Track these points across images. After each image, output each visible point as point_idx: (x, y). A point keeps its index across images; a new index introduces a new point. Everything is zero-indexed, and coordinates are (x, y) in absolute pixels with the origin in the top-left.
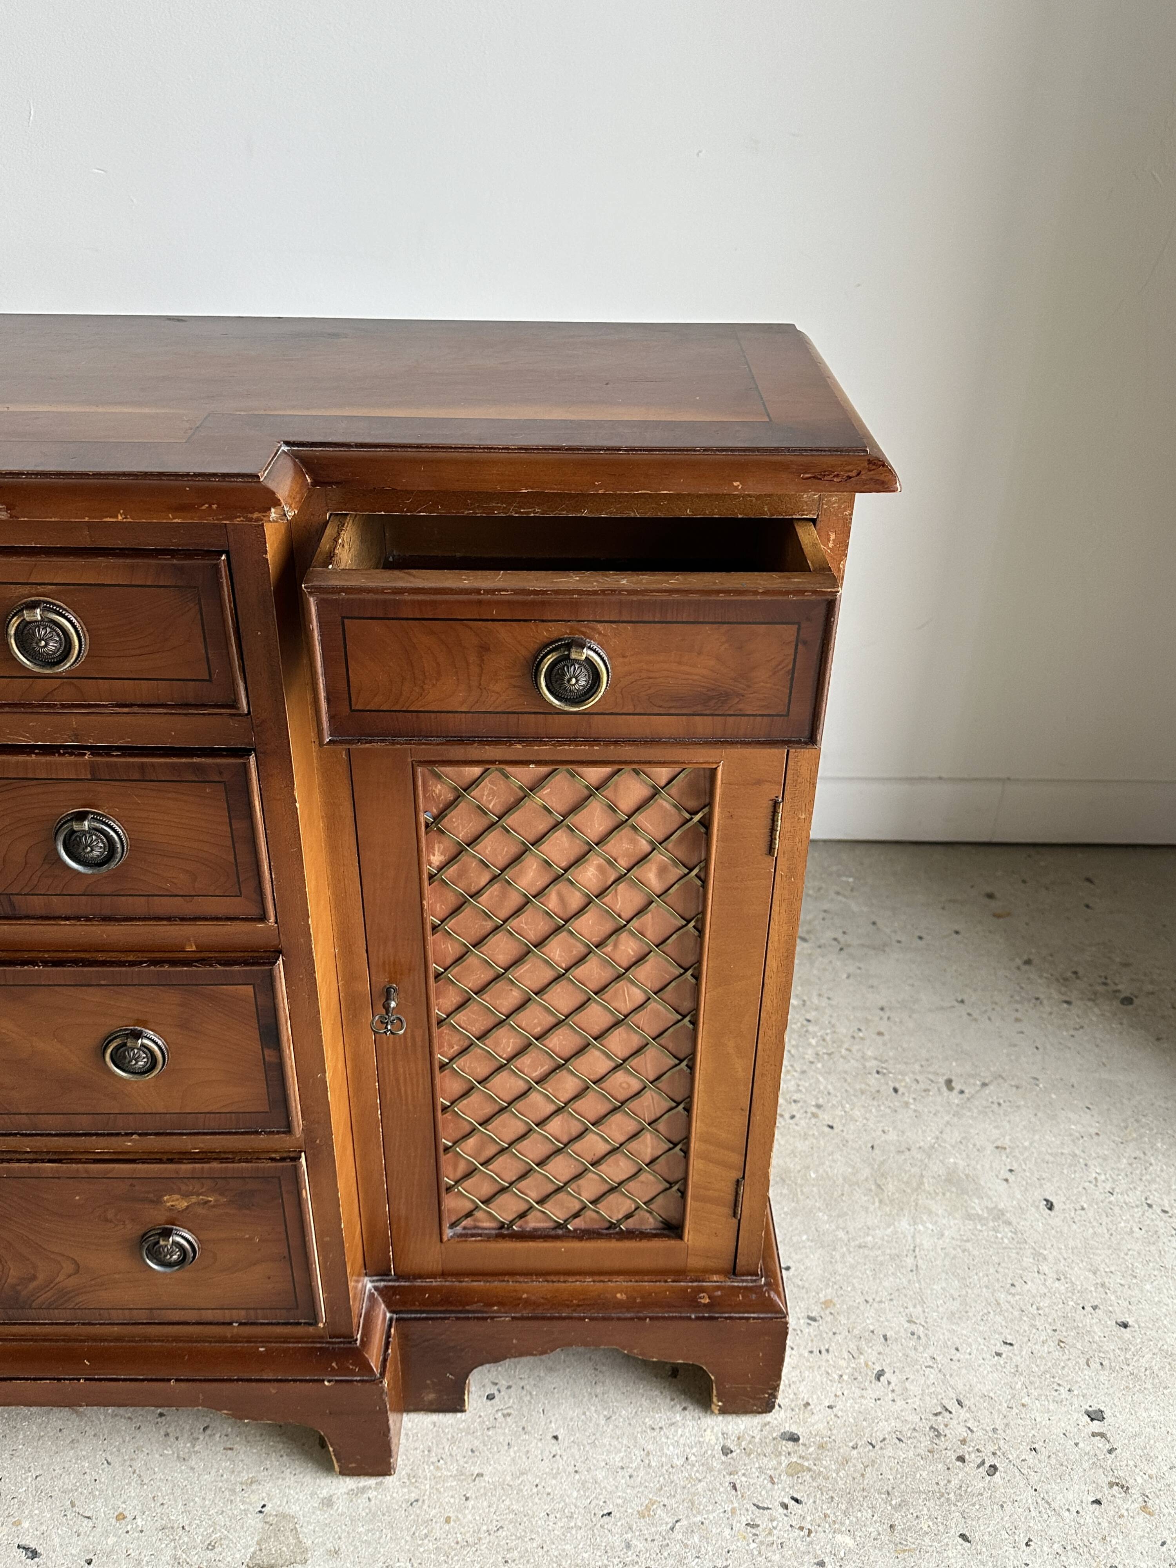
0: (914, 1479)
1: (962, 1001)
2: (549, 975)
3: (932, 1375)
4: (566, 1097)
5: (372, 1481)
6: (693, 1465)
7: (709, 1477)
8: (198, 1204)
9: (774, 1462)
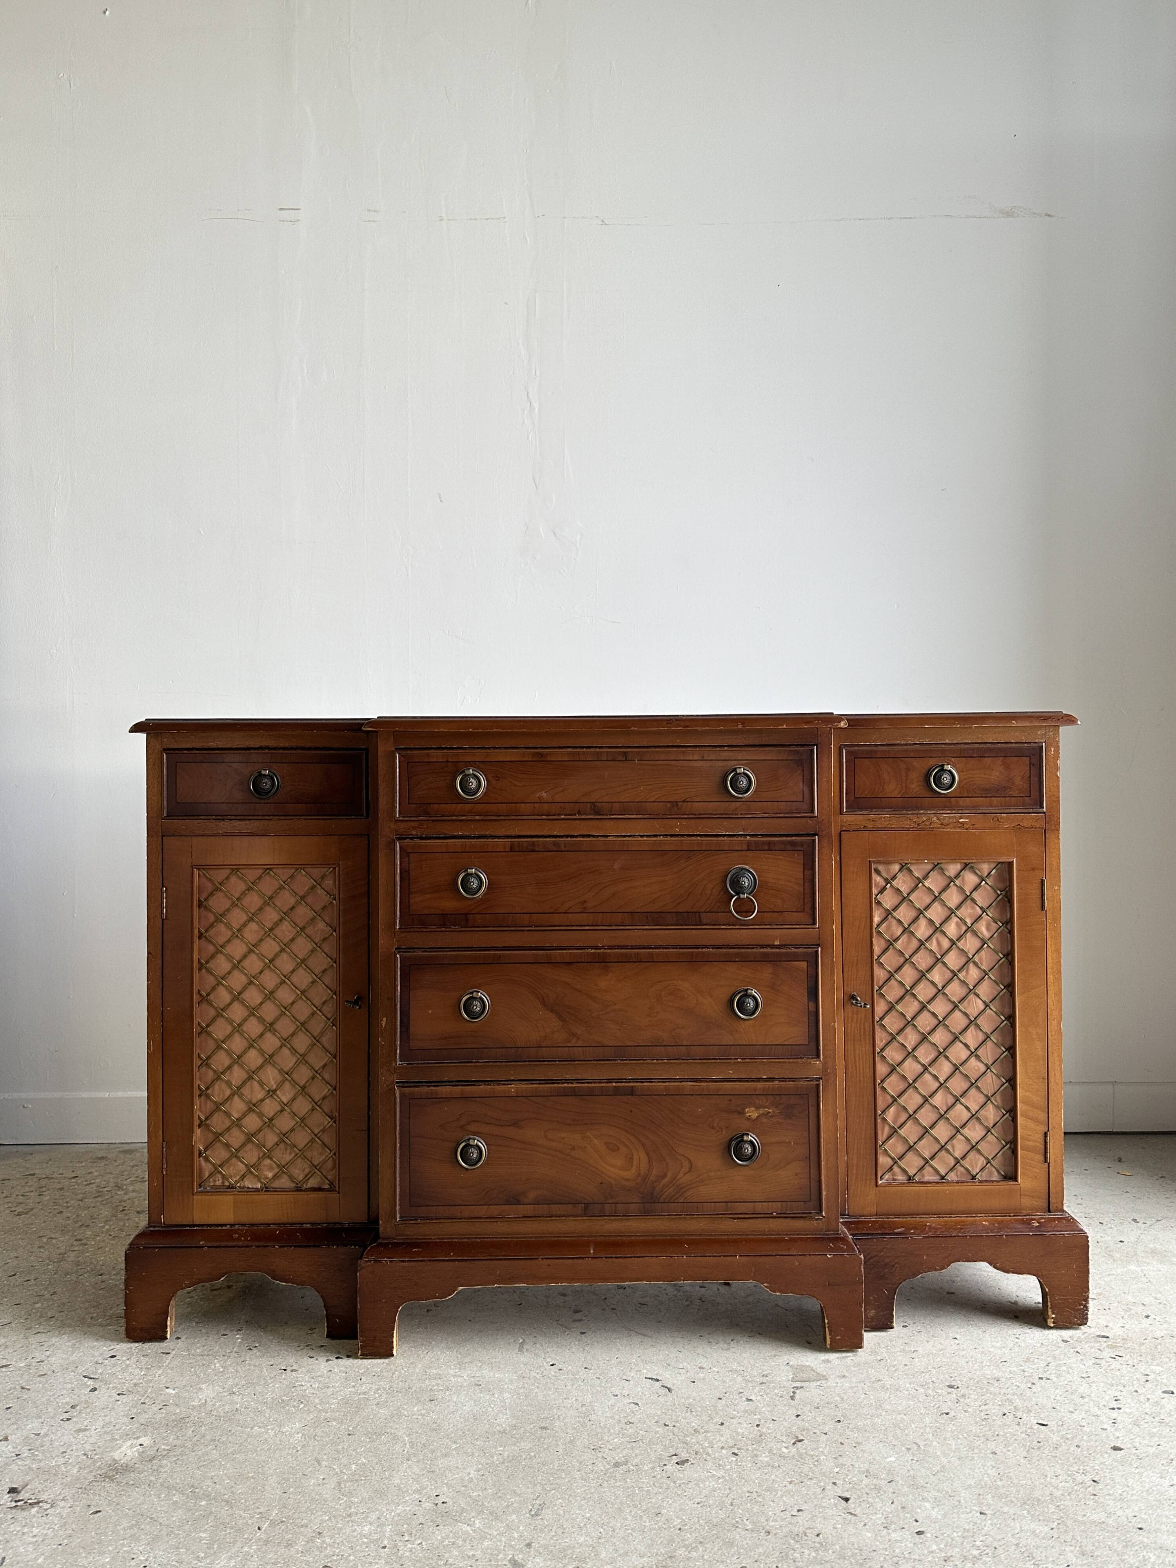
2: (934, 990)
4: (944, 1076)
5: (849, 1354)
6: (1047, 1346)
7: (1060, 1350)
8: (763, 1114)
9: (1097, 1345)
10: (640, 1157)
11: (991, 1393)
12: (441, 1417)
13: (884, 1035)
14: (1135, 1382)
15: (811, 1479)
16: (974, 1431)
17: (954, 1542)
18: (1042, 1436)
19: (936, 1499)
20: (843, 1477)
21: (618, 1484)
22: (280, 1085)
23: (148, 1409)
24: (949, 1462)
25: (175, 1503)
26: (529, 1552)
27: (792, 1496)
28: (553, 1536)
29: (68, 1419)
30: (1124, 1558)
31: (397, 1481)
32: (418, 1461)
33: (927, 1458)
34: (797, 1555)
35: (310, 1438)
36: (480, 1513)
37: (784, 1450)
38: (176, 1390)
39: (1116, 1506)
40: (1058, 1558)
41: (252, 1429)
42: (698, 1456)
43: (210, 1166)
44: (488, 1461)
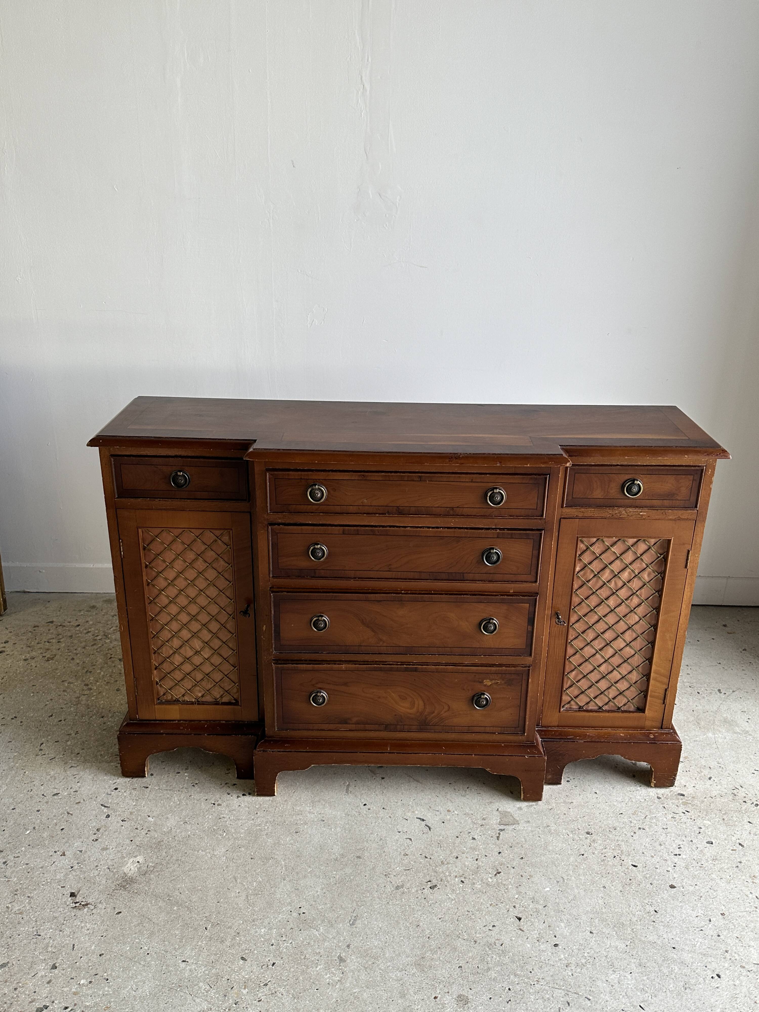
0: (729, 807)
1: (720, 663)
2: (609, 610)
3: (730, 779)
4: (608, 656)
5: (534, 803)
6: (648, 802)
7: (655, 805)
8: (494, 683)
9: (677, 801)
10: (420, 704)
11: (610, 840)
12: (302, 846)
13: (574, 633)
14: (692, 834)
15: (502, 903)
16: (596, 869)
17: (573, 953)
18: (633, 875)
19: (568, 920)
20: (520, 902)
21: (397, 903)
22: (202, 649)
23: (140, 833)
24: (579, 893)
25: (160, 907)
26: (348, 951)
27: (491, 916)
28: (362, 940)
29: (97, 840)
30: (661, 969)
31: (278, 896)
32: (290, 881)
33: (567, 889)
34: (489, 959)
35: (230, 860)
36: (323, 921)
37: (490, 880)
38: (154, 818)
39: (664, 931)
40: (626, 967)
41: (198, 852)
42: (442, 883)
43: (164, 689)
44: (328, 882)
